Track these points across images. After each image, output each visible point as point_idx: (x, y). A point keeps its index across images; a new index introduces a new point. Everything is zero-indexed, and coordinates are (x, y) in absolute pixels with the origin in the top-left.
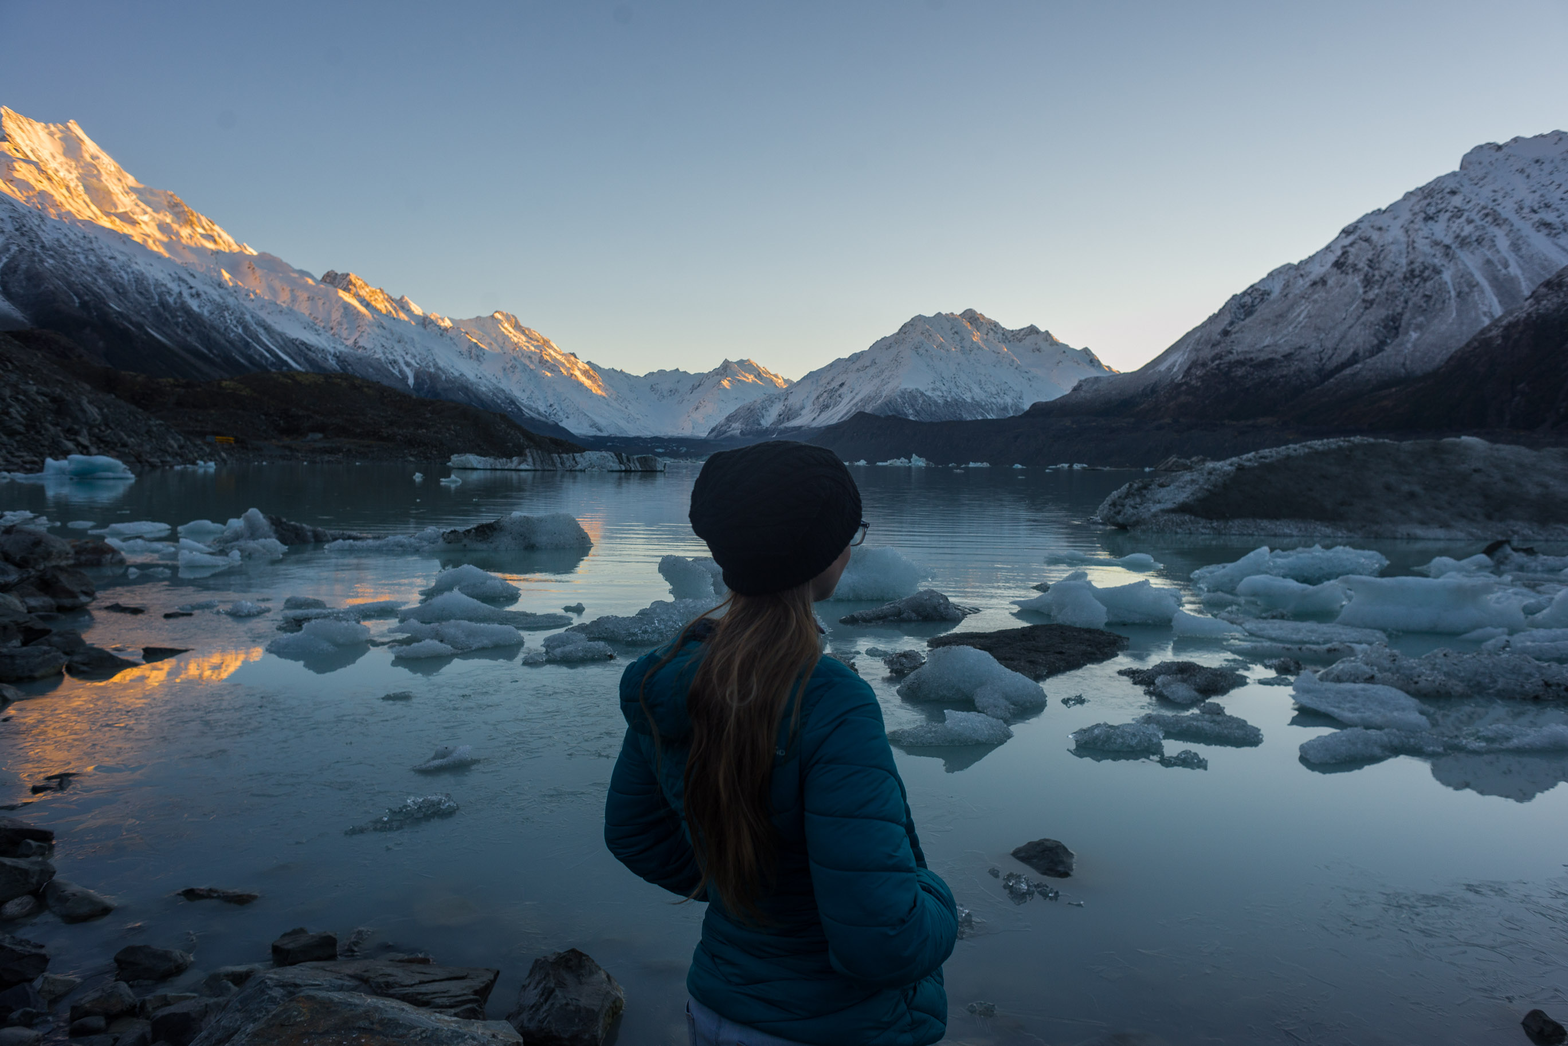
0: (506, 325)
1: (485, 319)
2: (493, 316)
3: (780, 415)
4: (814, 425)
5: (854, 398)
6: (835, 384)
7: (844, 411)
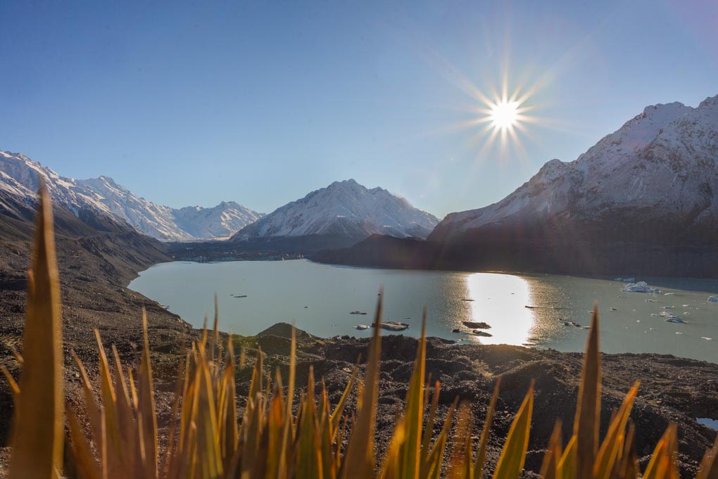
0: (107, 183)
1: (95, 180)
2: (99, 178)
3: (268, 230)
4: (291, 235)
5: (310, 222)
6: (297, 214)
7: (307, 228)
